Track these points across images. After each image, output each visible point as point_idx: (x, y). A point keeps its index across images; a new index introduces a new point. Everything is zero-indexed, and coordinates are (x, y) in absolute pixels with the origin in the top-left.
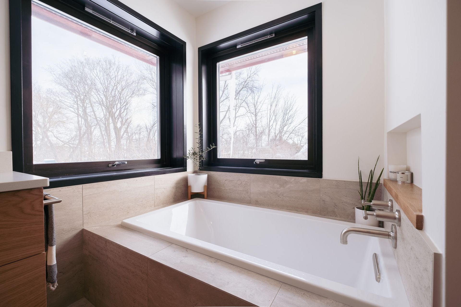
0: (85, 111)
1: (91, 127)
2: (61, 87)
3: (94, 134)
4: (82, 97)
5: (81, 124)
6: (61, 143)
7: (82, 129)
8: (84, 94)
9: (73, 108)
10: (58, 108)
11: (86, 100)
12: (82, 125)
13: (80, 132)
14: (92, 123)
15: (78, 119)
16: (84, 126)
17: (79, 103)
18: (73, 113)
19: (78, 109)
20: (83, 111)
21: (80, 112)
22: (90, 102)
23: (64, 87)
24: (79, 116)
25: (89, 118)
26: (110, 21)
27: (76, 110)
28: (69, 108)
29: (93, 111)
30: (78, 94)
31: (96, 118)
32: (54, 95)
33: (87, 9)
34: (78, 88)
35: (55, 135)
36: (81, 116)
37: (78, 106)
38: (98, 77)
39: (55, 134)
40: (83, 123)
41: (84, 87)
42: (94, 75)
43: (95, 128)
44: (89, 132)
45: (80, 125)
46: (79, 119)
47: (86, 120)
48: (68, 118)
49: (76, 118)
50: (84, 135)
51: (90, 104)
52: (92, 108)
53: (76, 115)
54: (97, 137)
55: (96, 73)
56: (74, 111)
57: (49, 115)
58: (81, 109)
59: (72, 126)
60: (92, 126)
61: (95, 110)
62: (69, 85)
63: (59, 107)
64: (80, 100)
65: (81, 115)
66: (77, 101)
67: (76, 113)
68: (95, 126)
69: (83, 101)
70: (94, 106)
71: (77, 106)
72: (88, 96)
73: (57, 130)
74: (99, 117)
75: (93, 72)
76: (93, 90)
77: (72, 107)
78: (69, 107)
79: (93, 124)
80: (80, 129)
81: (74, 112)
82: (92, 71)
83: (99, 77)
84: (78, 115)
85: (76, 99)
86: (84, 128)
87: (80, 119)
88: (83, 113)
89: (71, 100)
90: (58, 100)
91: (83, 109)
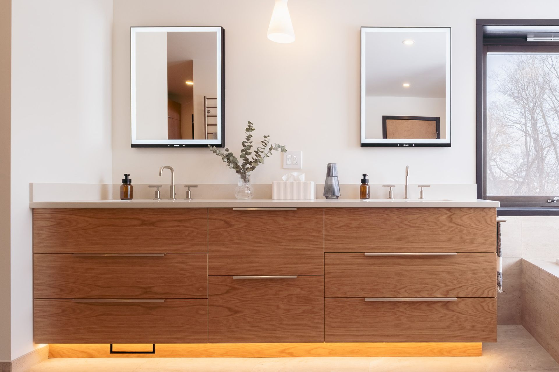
0: (534, 126)
1: (543, 149)
2: (506, 95)
3: (547, 160)
4: (532, 104)
5: (530, 146)
6: (505, 175)
7: (531, 154)
8: (534, 100)
9: (519, 124)
10: (501, 126)
11: (537, 108)
12: (531, 148)
13: (528, 159)
14: (543, 145)
15: (526, 139)
16: (533, 149)
17: (527, 115)
18: (520, 132)
19: (526, 124)
20: (532, 126)
21: (528, 128)
22: (542, 111)
23: (510, 96)
24: (527, 135)
25: (540, 136)
26: (551, 40)
27: (523, 126)
29: (546, 124)
30: (526, 102)
31: (550, 136)
32: (498, 109)
33: (529, 40)
34: (526, 93)
35: (499, 166)
36: (529, 135)
37: (526, 120)
38: (554, 68)
39: (498, 164)
40: (532, 144)
41: (534, 89)
42: (548, 66)
43: (548, 151)
44: (540, 158)
45: (528, 149)
46: (527, 140)
47: (536, 140)
48: (514, 139)
49: (524, 138)
50: (533, 162)
51: (541, 115)
52: (545, 119)
53: (524, 134)
54: (551, 164)
55: (551, 63)
56: (520, 128)
57: (492, 137)
58: (529, 125)
59: (518, 150)
60: (545, 148)
61: (548, 123)
62: (516, 91)
63: (503, 126)
64: (529, 110)
65: (530, 132)
66: (525, 113)
67: (523, 131)
68: (548, 148)
69: (532, 112)
70: (548, 116)
71: (524, 120)
72: (539, 103)
73: (500, 158)
74: (555, 132)
75: (547, 63)
76: (547, 91)
77: (518, 122)
78: (515, 123)
79: (546, 145)
80: (528, 153)
81: (521, 130)
82: (545, 61)
83: (556, 68)
84: (526, 133)
85: (523, 111)
86: (533, 152)
87: (528, 139)
88: (531, 129)
89: (517, 112)
90: (502, 115)
91: (532, 123)
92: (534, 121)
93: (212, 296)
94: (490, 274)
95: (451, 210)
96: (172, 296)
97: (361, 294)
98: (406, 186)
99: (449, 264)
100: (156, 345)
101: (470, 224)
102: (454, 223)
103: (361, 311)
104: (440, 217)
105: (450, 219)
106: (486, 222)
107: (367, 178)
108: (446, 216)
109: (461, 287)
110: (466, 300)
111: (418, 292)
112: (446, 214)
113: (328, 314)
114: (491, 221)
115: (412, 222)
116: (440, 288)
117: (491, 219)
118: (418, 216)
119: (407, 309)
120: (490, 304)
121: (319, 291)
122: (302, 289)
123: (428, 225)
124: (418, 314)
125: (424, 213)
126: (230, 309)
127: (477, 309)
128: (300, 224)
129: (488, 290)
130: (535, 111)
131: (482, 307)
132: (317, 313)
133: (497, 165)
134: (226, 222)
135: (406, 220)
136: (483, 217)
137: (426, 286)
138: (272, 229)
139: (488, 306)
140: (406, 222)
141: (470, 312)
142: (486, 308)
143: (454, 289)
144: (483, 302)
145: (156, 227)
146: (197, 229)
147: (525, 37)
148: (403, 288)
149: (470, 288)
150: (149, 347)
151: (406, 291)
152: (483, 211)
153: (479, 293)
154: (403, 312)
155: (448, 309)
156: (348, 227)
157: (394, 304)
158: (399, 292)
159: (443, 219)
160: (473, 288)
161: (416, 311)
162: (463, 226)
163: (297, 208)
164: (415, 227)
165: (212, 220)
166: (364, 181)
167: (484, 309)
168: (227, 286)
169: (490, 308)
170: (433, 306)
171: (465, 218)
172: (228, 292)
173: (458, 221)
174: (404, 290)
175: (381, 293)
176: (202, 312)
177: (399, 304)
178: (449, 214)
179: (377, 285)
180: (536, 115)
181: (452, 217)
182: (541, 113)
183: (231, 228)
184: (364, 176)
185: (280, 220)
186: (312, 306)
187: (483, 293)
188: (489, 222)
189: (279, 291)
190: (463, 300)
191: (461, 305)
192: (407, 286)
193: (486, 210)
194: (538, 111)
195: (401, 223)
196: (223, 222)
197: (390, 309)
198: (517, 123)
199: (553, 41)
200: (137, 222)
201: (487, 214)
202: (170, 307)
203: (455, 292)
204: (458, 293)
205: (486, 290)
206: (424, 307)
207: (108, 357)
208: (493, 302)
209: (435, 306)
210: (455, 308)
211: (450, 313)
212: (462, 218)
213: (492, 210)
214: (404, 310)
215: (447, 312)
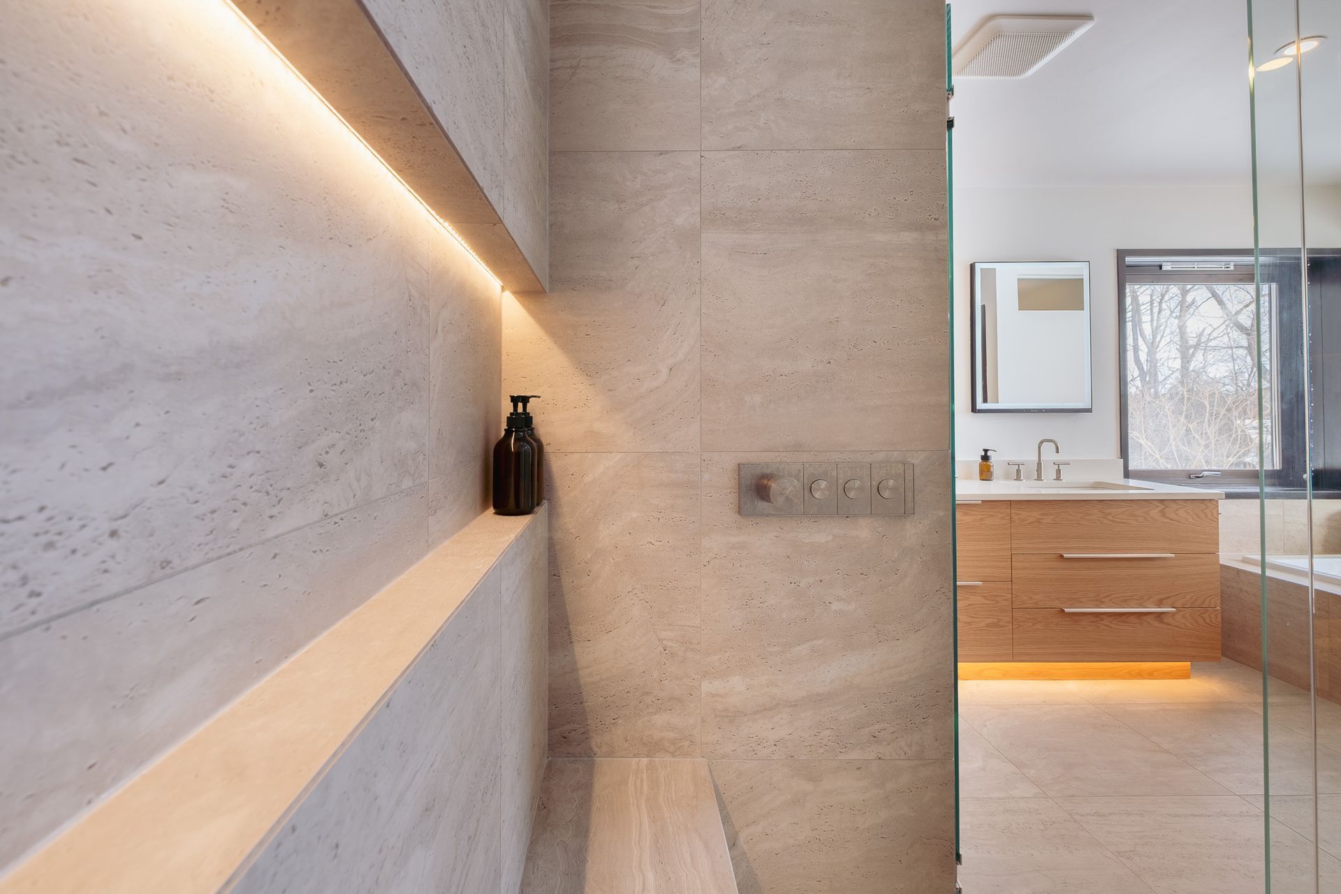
94: (1212, 580)
95: (1164, 502)
97: (1058, 604)
98: (1039, 464)
99: (1163, 568)
101: (1187, 520)
102: (1167, 518)
103: (1056, 624)
104: (1150, 510)
105: (1163, 513)
106: (1206, 516)
108: (1159, 509)
109: (1177, 595)
110: (1183, 611)
111: (1125, 601)
112: (1158, 506)
113: (1017, 628)
114: (1212, 515)
115: (1117, 516)
116: (1152, 597)
117: (1213, 513)
118: (1123, 510)
119: (1112, 622)
120: (1213, 616)
121: (1005, 600)
123: (1136, 520)
124: (1125, 628)
125: (1132, 506)
127: (1197, 622)
128: (982, 519)
129: (1210, 598)
131: (1204, 619)
132: (1003, 626)
135: (1110, 514)
136: (1202, 510)
137: (1135, 595)
139: (1210, 617)
140: (1109, 517)
141: (1189, 625)
142: (1208, 621)
143: (1169, 597)
144: (1204, 613)
147: (1160, 267)
148: (1108, 596)
149: (1188, 597)
151: (1110, 600)
152: (1202, 502)
153: (1199, 602)
154: (1108, 626)
155: (1162, 622)
156: (1040, 522)
157: (1097, 617)
158: (1102, 602)
159: (1155, 513)
160: (1192, 597)
161: (1124, 624)
162: (1179, 522)
164: (1120, 523)
166: (985, 458)
167: (1205, 621)
169: (1213, 620)
170: (1144, 618)
171: (1181, 512)
173: (1173, 516)
174: (1108, 599)
175: (1081, 602)
177: (1102, 616)
178: (1162, 507)
179: (1076, 593)
181: (1165, 510)
184: (986, 451)
186: (998, 619)
187: (1203, 603)
188: (1210, 517)
190: (1180, 611)
191: (1178, 617)
192: (1111, 594)
193: (1206, 502)
195: (1104, 518)
197: (1092, 622)
199: (1195, 269)
201: (1208, 507)
203: (1171, 601)
204: (1174, 603)
205: (1207, 598)
206: (1132, 619)
208: (1215, 613)
209: (1148, 618)
210: (1170, 620)
211: (1164, 626)
212: (1178, 512)
213: (1214, 503)
214: (1109, 624)
215: (1162, 626)
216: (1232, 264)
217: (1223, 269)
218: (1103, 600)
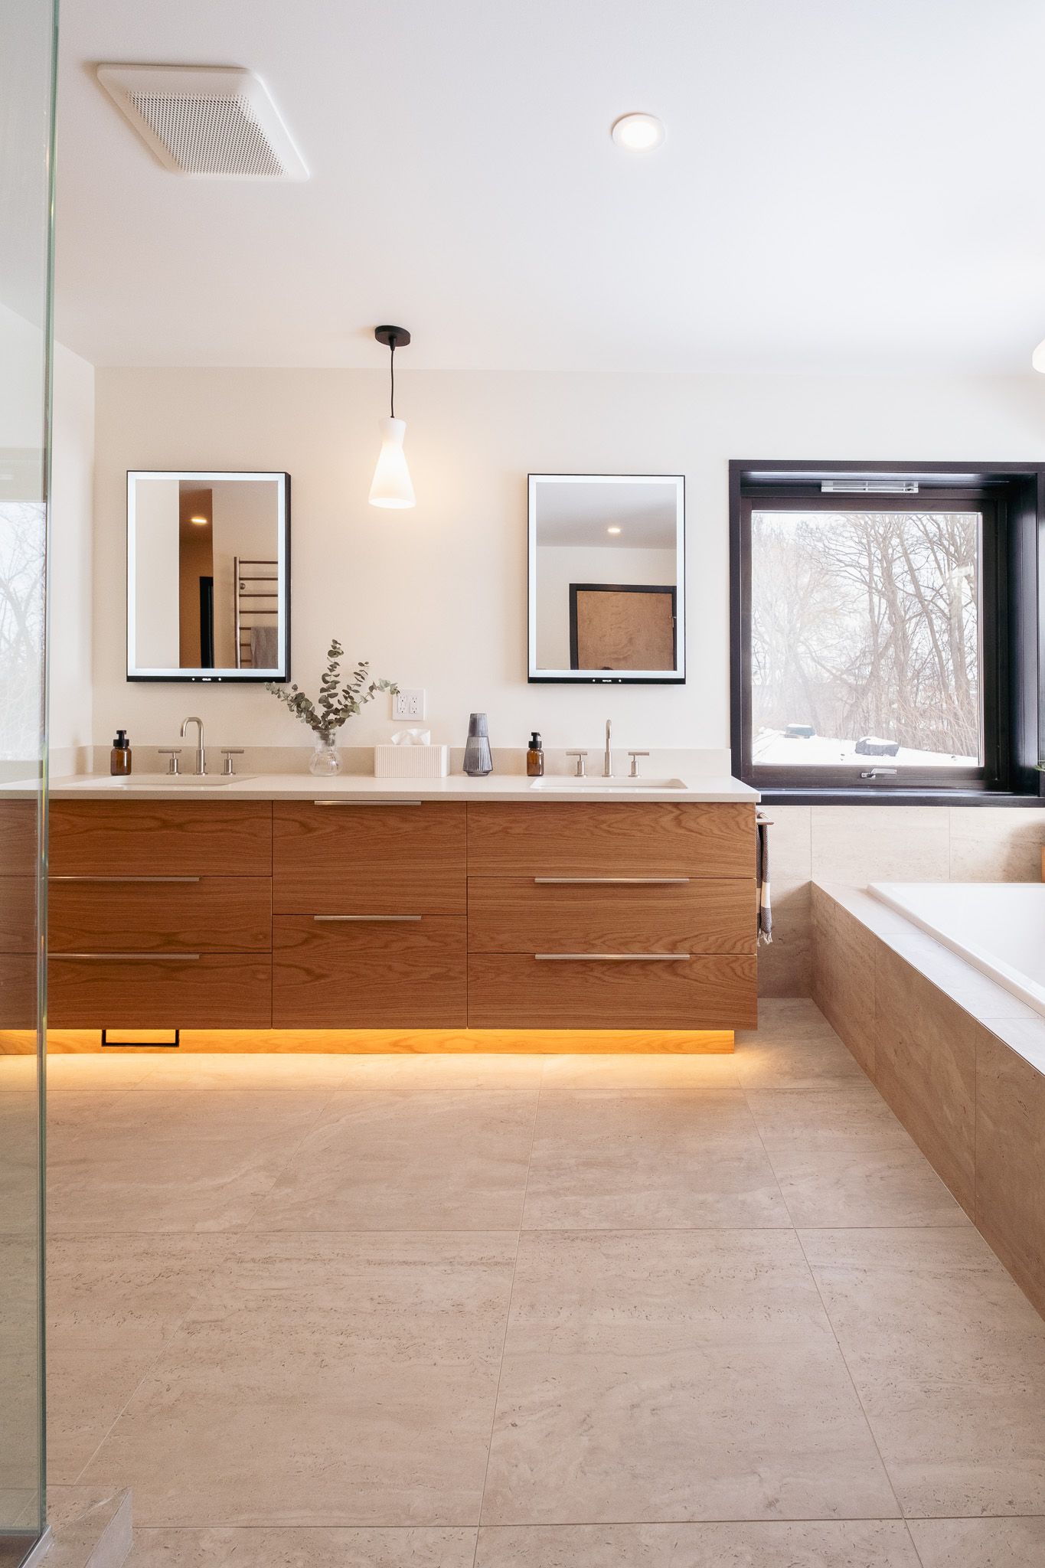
0: (887, 573)
1: (904, 621)
3: (913, 644)
4: (882, 530)
5: (879, 614)
7: (881, 630)
9: (855, 567)
10: (821, 572)
11: (893, 536)
12: (880, 618)
13: (876, 641)
14: (906, 613)
15: (871, 600)
16: (885, 620)
17: (873, 550)
18: (858, 585)
19: (870, 569)
20: (882, 574)
21: (875, 578)
24: (873, 591)
25: (900, 595)
26: (864, 489)
27: (865, 572)
28: (848, 569)
29: (911, 570)
30: (870, 522)
31: (918, 595)
33: (824, 490)
35: (813, 654)
36: (877, 591)
37: (870, 561)
39: (812, 650)
40: (882, 610)
43: (917, 624)
44: (901, 640)
45: (875, 619)
46: (874, 600)
47: (891, 603)
48: (846, 598)
49: (866, 598)
50: (886, 648)
52: (908, 561)
53: (866, 589)
54: (923, 654)
56: (859, 575)
58: (877, 572)
59: (856, 622)
60: (911, 619)
61: (915, 567)
63: (824, 571)
64: (876, 540)
66: (868, 545)
67: (864, 583)
68: (914, 620)
69: (884, 543)
70: (916, 552)
71: (866, 559)
73: (817, 638)
77: (853, 564)
78: (848, 566)
79: (910, 613)
80: (875, 628)
81: (861, 581)
84: (870, 588)
85: (864, 541)
86: (886, 627)
87: (876, 599)
88: (882, 580)
89: (853, 545)
90: (821, 549)
91: (882, 567)
92: (887, 562)
93: (279, 948)
94: (745, 915)
95: (681, 807)
96: (211, 949)
97: (529, 947)
98: (607, 754)
99: (676, 897)
100: (181, 1031)
101: (711, 830)
102: (685, 828)
104: (660, 817)
105: (678, 821)
106: (739, 827)
107: (539, 739)
108: (672, 816)
109: (696, 936)
110: (705, 958)
111: (625, 944)
112: (672, 812)
113: (474, 981)
114: (747, 825)
115: (614, 825)
116: (661, 938)
117: (747, 822)
118: (623, 815)
119: (606, 973)
120: (746, 966)
121: (457, 941)
122: (429, 938)
123: (641, 831)
124: (623, 981)
125: (636, 812)
126: (308, 972)
127: (724, 974)
128: (426, 828)
129: (742, 941)
130: (890, 543)
131: (733, 970)
132: (455, 978)
133: (811, 653)
134: (302, 824)
135: (604, 822)
136: (734, 818)
137: (639, 935)
138: (379, 837)
139: (742, 968)
140: (604, 826)
141: (712, 978)
142: (739, 973)
143: (686, 939)
144: (734, 961)
145: (186, 831)
146: (255, 836)
147: (819, 486)
148: (600, 937)
149: (712, 938)
150: (168, 1035)
151: (603, 942)
152: (733, 807)
153: (727, 946)
154: (600, 978)
155: (676, 974)
156: (507, 833)
157: (584, 965)
158: (593, 944)
159: (667, 820)
160: (718, 939)
161: (621, 976)
162: (700, 834)
163: (422, 802)
164: (619, 834)
165: (280, 821)
166: (534, 745)
167: (734, 973)
168: (303, 931)
169: (747, 971)
170: (650, 967)
171: (703, 820)
172: (305, 942)
173: (692, 825)
174: (600, 940)
175: (562, 945)
176: (262, 976)
177: (593, 965)
178: (678, 812)
179: (557, 932)
180: (890, 551)
181: (681, 817)
182: (899, 549)
183: (309, 835)
184: (535, 735)
185: (393, 822)
186: (447, 968)
187: (733, 947)
188: (743, 827)
189: (393, 941)
190: (699, 958)
191: (697, 966)
192: (605, 934)
193: (737, 807)
194: (895, 541)
195: (596, 827)
196: (298, 825)
197: (578, 973)
198: (851, 566)
199: (867, 491)
200: (153, 824)
201: (740, 814)
202: (207, 968)
203: (687, 945)
204: (692, 946)
205: (738, 940)
206: (634, 969)
207: (99, 1052)
208: (750, 962)
209: (653, 968)
210: (687, 971)
211: (679, 980)
212: (698, 820)
213: (748, 807)
214: (601, 975)
215: (674, 979)
216: (916, 484)
217: (904, 492)
218: (594, 942)
